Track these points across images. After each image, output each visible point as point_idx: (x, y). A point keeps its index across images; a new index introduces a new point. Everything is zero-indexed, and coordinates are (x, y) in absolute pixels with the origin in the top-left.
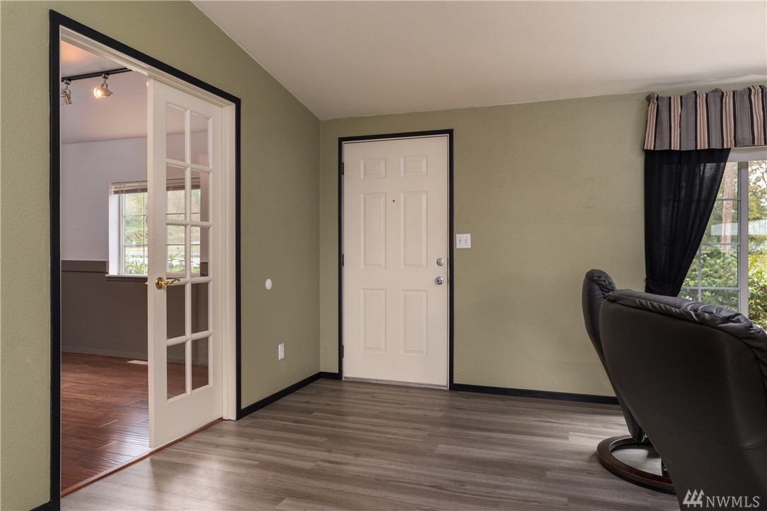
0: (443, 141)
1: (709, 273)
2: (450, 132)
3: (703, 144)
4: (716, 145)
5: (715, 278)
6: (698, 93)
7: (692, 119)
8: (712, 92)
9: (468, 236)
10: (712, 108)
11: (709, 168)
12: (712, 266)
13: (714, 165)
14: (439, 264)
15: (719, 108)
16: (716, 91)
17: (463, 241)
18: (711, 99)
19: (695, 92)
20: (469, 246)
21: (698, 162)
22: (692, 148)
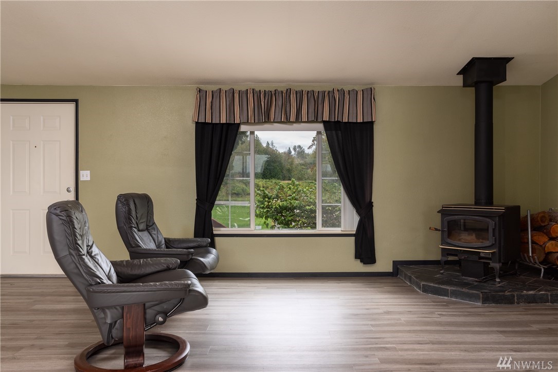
0: (72, 106)
2: (76, 101)
3: (223, 120)
4: (230, 120)
7: (218, 105)
8: (229, 90)
9: (88, 172)
10: (228, 99)
14: (68, 191)
17: (85, 176)
18: (227, 94)
19: (220, 89)
20: (89, 179)
22: (218, 122)
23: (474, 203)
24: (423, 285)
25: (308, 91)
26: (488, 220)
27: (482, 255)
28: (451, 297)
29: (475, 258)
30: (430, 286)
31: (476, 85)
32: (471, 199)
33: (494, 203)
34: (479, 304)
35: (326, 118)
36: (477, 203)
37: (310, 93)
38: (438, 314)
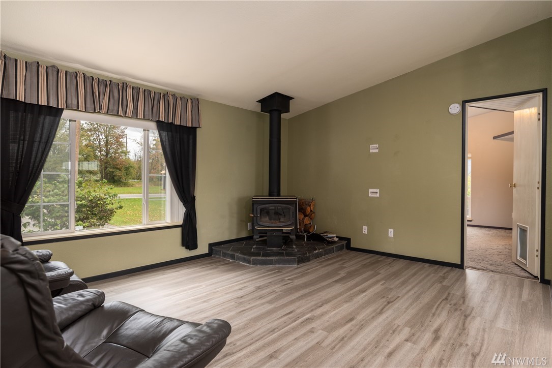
1: (59, 193)
3: (43, 102)
4: (53, 104)
5: (63, 196)
6: (40, 63)
7: (35, 81)
8: (51, 66)
10: (50, 78)
11: (48, 119)
12: (60, 188)
13: (52, 118)
15: (55, 79)
16: (53, 66)
18: (50, 71)
19: (38, 63)
21: (40, 114)
22: (35, 102)
23: (268, 195)
24: (252, 259)
25: (145, 90)
26: (289, 206)
27: (284, 231)
28: (275, 265)
29: (279, 234)
30: (258, 259)
31: (270, 112)
32: (266, 192)
33: (281, 195)
34: (296, 266)
35: (162, 118)
36: (270, 194)
37: (148, 92)
38: (289, 279)
